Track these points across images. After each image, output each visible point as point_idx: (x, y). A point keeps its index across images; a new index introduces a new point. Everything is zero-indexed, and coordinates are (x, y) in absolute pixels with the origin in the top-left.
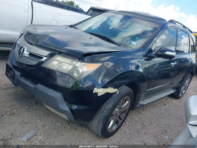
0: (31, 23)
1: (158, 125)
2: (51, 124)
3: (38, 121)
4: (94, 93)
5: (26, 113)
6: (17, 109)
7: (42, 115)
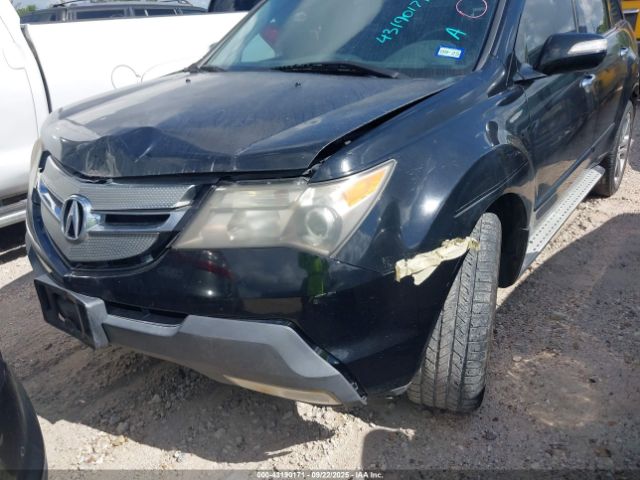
0: (47, 111)
1: (598, 303)
2: (265, 428)
3: (218, 435)
4: (402, 280)
5: (164, 421)
6: (126, 418)
7: (220, 408)
